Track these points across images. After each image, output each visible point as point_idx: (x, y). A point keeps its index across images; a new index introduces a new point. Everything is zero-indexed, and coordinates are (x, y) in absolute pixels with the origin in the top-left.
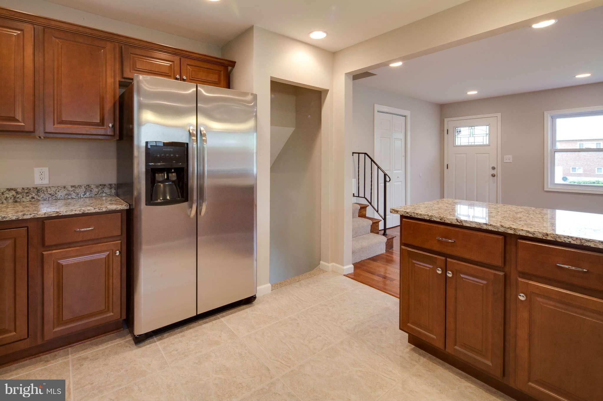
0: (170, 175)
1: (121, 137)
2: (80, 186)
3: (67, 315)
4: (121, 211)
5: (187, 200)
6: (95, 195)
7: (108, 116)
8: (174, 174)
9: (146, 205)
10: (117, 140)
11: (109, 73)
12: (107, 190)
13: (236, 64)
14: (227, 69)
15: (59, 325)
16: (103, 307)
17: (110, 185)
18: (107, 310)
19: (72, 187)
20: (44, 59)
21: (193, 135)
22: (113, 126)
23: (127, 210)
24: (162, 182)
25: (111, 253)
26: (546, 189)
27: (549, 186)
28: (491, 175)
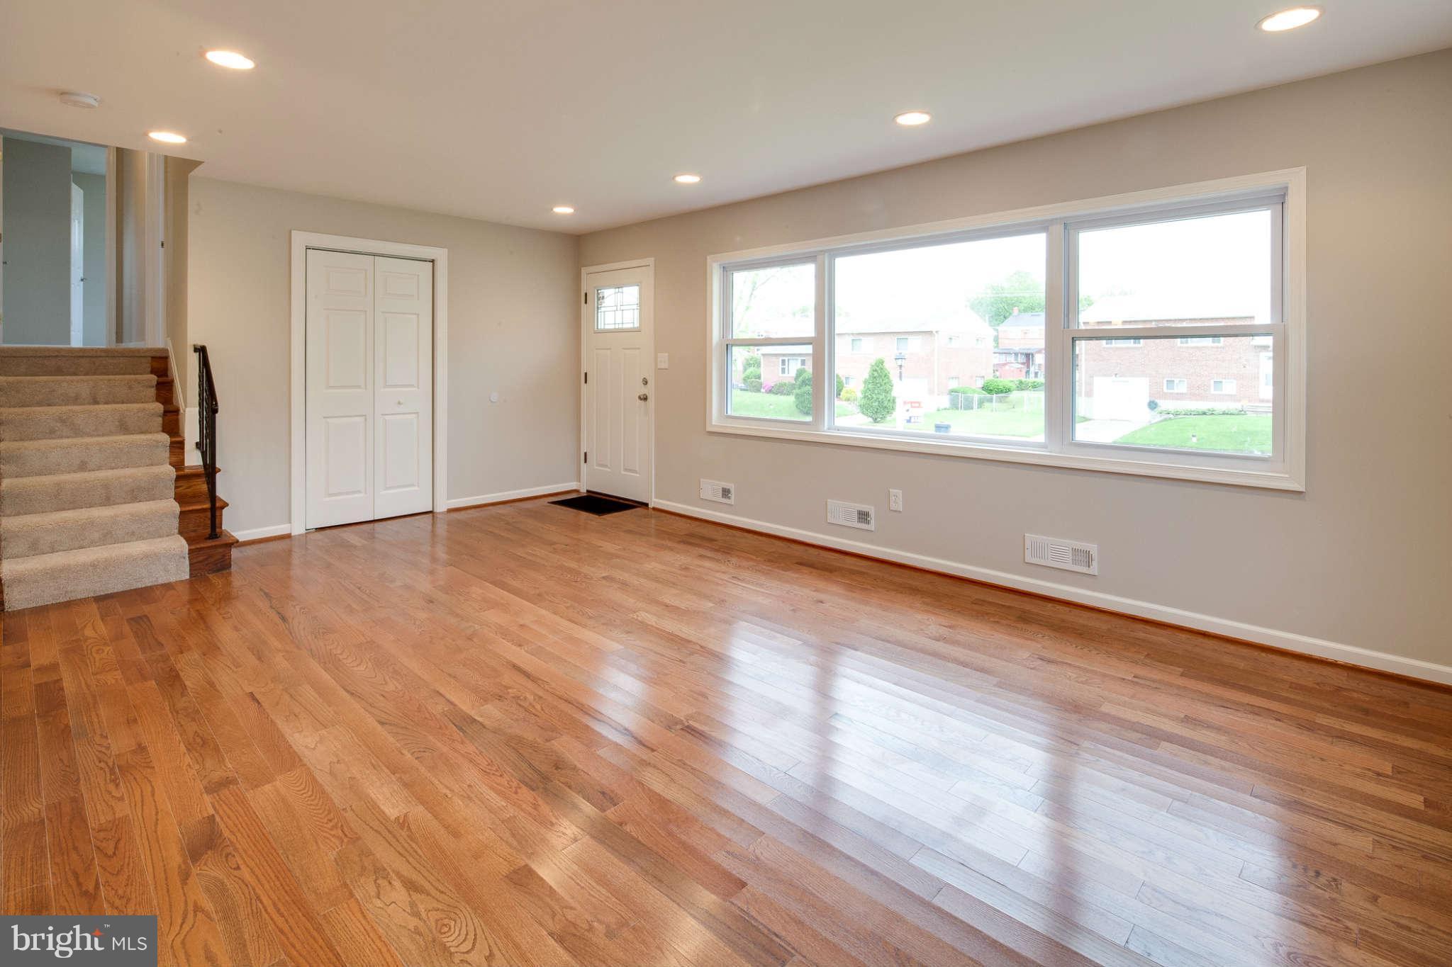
26: (709, 429)
27: (715, 420)
28: (640, 398)
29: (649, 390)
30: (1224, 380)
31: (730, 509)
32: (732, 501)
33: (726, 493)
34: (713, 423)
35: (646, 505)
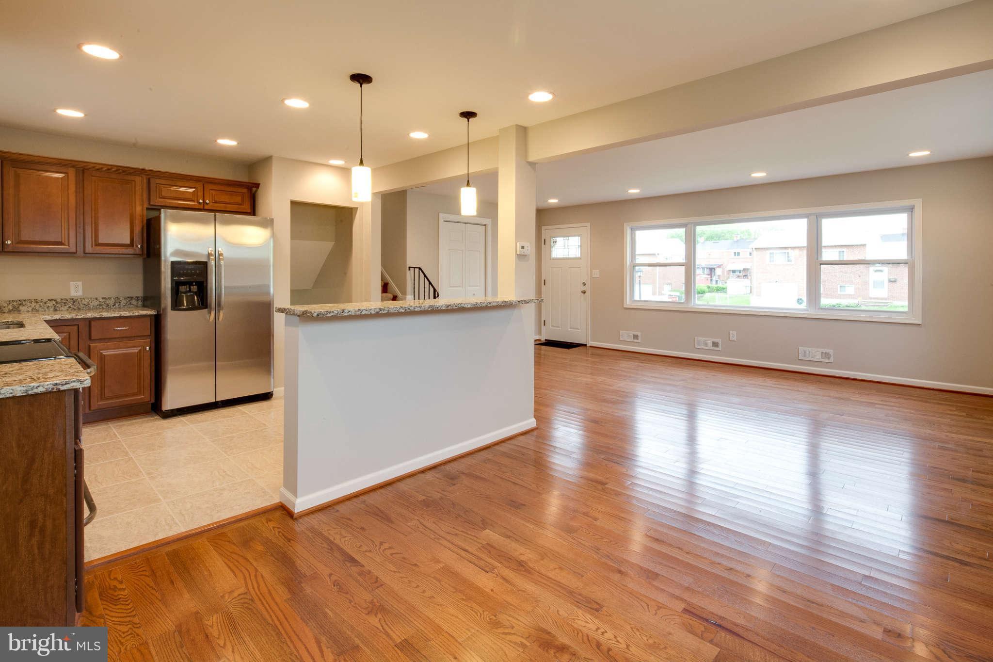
0: (192, 287)
1: (149, 255)
2: (110, 298)
3: (107, 394)
4: (150, 316)
5: (206, 308)
6: (124, 306)
7: (137, 238)
8: (195, 287)
9: (172, 310)
10: (145, 258)
11: (138, 203)
12: (134, 302)
13: (260, 186)
14: (251, 190)
15: (102, 399)
16: (136, 391)
17: (138, 297)
18: (139, 393)
19: (103, 298)
20: (83, 195)
21: (212, 255)
22: (141, 247)
23: (155, 315)
24: (185, 293)
25: (142, 349)
26: (625, 307)
27: (628, 303)
28: (582, 292)
29: (588, 288)
30: (846, 285)
31: (639, 344)
32: (639, 341)
33: (636, 337)
34: (628, 304)
35: (585, 345)
